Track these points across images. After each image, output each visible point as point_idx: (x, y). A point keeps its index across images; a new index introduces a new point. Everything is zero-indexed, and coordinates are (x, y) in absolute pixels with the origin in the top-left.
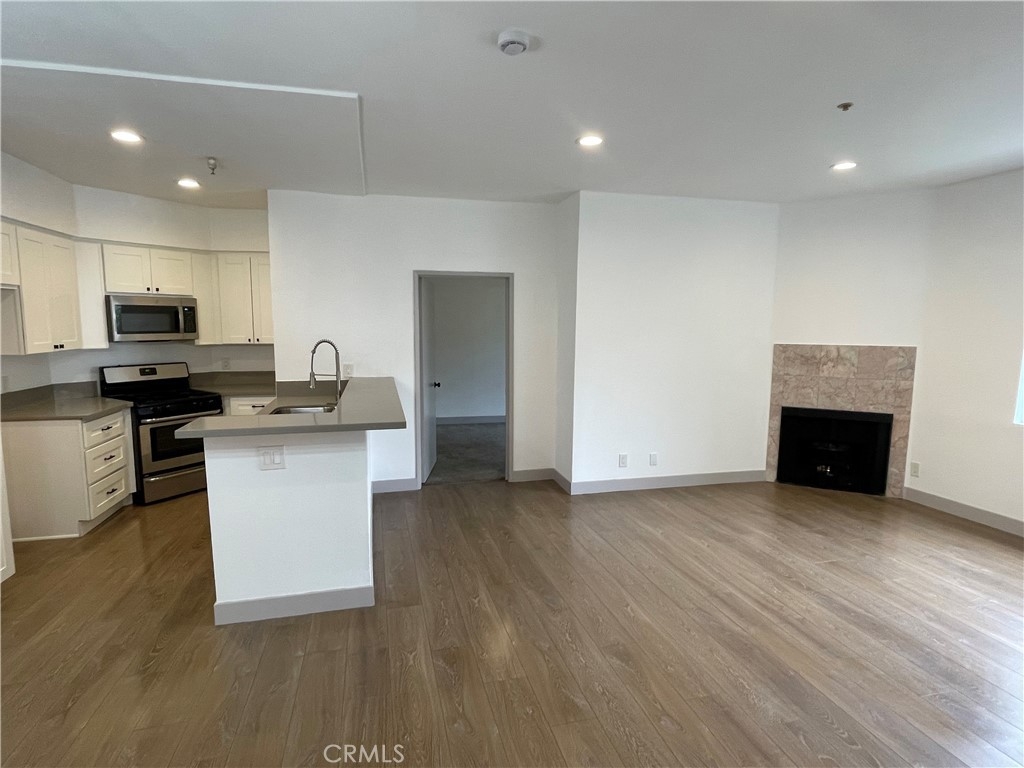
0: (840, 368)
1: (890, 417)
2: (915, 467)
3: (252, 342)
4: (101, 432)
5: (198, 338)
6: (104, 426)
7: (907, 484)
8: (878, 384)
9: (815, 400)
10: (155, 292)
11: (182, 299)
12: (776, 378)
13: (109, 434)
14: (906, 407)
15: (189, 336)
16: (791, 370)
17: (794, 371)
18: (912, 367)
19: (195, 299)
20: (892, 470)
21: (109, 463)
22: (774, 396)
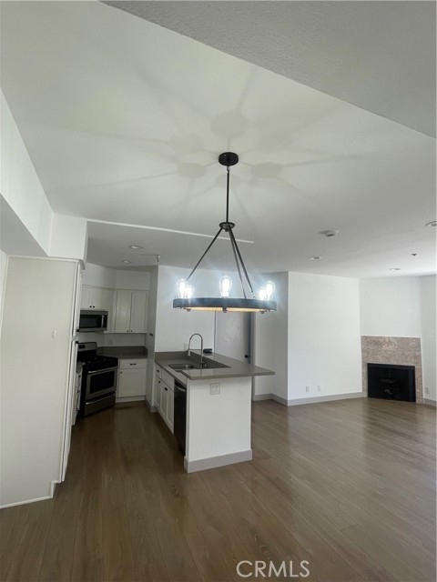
0: (391, 346)
1: (414, 367)
2: (427, 389)
3: (129, 332)
5: (106, 330)
7: (424, 397)
8: (407, 353)
9: (381, 360)
10: (93, 308)
12: (363, 351)
14: (419, 363)
16: (370, 347)
19: (108, 312)
20: (417, 390)
22: (363, 358)
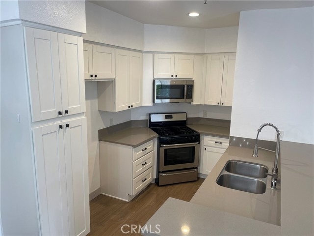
3: (219, 105)
4: (142, 151)
5: (193, 101)
6: (144, 148)
10: (175, 77)
11: (187, 80)
13: (145, 152)
15: (189, 100)
19: (193, 80)
21: (144, 166)
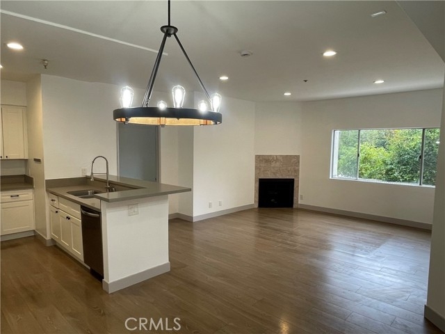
0: (277, 163)
1: (293, 180)
2: (301, 196)
7: (299, 203)
8: (289, 168)
9: (270, 176)
12: (256, 168)
14: (297, 176)
16: (261, 165)
17: (263, 165)
18: (299, 162)
20: (295, 198)
22: (256, 175)
